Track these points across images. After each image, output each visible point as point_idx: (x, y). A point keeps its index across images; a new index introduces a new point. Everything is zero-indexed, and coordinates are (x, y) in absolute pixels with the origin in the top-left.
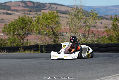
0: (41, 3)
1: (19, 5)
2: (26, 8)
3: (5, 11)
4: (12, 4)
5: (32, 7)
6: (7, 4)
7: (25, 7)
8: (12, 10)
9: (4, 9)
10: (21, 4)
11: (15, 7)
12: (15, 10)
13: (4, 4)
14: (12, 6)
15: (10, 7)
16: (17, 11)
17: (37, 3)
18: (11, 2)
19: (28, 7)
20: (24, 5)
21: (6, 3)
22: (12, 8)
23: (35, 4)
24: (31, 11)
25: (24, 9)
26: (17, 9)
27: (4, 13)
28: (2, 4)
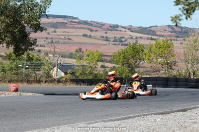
0: (190, 29)
1: (166, 30)
2: (173, 34)
3: (150, 36)
4: (158, 29)
5: (180, 32)
6: (152, 29)
7: (172, 32)
8: (157, 35)
9: (148, 34)
10: (168, 29)
11: (161, 32)
12: (160, 36)
13: (149, 29)
14: (158, 31)
15: (155, 32)
16: (162, 36)
17: (186, 28)
18: (156, 26)
19: (175, 32)
20: (171, 30)
21: (151, 27)
22: (158, 33)
23: (184, 30)
24: (178, 37)
25: (171, 34)
26: (162, 34)
27: (148, 39)
28: (146, 28)
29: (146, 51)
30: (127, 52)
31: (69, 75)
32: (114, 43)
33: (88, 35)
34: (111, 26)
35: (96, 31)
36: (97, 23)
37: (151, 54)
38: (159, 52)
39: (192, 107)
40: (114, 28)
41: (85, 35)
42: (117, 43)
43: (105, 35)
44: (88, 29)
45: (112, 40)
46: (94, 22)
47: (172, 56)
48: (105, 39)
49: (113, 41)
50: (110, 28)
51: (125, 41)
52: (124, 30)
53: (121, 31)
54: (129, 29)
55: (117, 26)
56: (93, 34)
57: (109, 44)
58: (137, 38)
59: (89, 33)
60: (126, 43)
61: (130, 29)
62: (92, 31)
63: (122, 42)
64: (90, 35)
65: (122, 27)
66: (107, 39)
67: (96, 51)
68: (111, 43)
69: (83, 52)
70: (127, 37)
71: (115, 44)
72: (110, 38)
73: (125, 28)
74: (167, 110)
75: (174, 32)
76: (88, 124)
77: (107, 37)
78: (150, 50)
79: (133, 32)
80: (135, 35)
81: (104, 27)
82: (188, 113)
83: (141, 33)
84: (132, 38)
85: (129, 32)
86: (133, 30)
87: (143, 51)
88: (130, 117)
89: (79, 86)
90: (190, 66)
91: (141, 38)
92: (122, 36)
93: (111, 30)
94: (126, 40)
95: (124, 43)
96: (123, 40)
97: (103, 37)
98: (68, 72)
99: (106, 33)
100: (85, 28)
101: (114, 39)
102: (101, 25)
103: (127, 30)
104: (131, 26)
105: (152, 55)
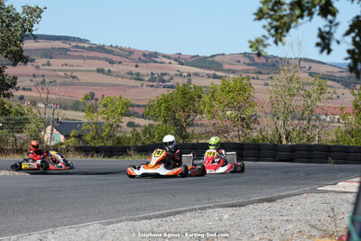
0: (281, 59)
1: (239, 61)
2: (251, 67)
3: (212, 72)
4: (225, 60)
5: (264, 65)
6: (216, 59)
7: (249, 65)
8: (224, 71)
9: (209, 68)
10: (243, 60)
11: (230, 64)
12: (229, 71)
13: (210, 59)
14: (226, 63)
15: (221, 65)
16: (233, 72)
17: (274, 57)
18: (223, 54)
19: (255, 64)
20: (247, 61)
22: (226, 67)
23: (270, 60)
24: (260, 73)
25: (248, 67)
26: (234, 68)
27: (209, 76)
28: (206, 58)
29: (206, 98)
30: (172, 100)
31: (73, 139)
32: (151, 83)
33: (106, 69)
34: (144, 55)
35: (120, 63)
36: (121, 49)
37: (213, 103)
38: (227, 99)
39: (284, 194)
40: (151, 57)
41: (100, 71)
42: (155, 84)
43: (135, 70)
44: (106, 60)
45: (147, 78)
46: (116, 47)
47: (250, 106)
48: (135, 76)
49: (149, 81)
50: (143, 58)
51: (169, 81)
52: (168, 61)
53: (162, 63)
54: (176, 60)
55: (156, 55)
56: (114, 68)
57: (142, 85)
58: (189, 75)
59: (107, 67)
60: (171, 84)
61: (179, 59)
62: (112, 62)
63: (164, 81)
64: (109, 71)
65: (165, 56)
66: (138, 77)
67: (118, 97)
68: (145, 83)
69: (97, 100)
70: (172, 73)
71: (152, 86)
72: (143, 75)
73: (169, 57)
74: (241, 200)
75: (253, 65)
76: (105, 224)
77: (138, 74)
78: (213, 96)
79: (182, 64)
80: (186, 69)
81: (132, 57)
82: (276, 205)
83: (197, 67)
84: (181, 75)
85: (176, 65)
86: (183, 61)
87: (200, 97)
88: (178, 213)
89: (89, 158)
90: (280, 123)
91: (196, 74)
92: (164, 72)
93: (146, 62)
94: (172, 79)
95: (168, 84)
96: (166, 78)
97: (131, 73)
98: (72, 134)
99: (137, 66)
100: (99, 59)
101: (150, 77)
102: (128, 53)
103: (173, 62)
104: (180, 54)
105: (216, 105)
